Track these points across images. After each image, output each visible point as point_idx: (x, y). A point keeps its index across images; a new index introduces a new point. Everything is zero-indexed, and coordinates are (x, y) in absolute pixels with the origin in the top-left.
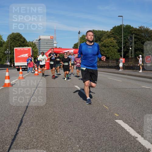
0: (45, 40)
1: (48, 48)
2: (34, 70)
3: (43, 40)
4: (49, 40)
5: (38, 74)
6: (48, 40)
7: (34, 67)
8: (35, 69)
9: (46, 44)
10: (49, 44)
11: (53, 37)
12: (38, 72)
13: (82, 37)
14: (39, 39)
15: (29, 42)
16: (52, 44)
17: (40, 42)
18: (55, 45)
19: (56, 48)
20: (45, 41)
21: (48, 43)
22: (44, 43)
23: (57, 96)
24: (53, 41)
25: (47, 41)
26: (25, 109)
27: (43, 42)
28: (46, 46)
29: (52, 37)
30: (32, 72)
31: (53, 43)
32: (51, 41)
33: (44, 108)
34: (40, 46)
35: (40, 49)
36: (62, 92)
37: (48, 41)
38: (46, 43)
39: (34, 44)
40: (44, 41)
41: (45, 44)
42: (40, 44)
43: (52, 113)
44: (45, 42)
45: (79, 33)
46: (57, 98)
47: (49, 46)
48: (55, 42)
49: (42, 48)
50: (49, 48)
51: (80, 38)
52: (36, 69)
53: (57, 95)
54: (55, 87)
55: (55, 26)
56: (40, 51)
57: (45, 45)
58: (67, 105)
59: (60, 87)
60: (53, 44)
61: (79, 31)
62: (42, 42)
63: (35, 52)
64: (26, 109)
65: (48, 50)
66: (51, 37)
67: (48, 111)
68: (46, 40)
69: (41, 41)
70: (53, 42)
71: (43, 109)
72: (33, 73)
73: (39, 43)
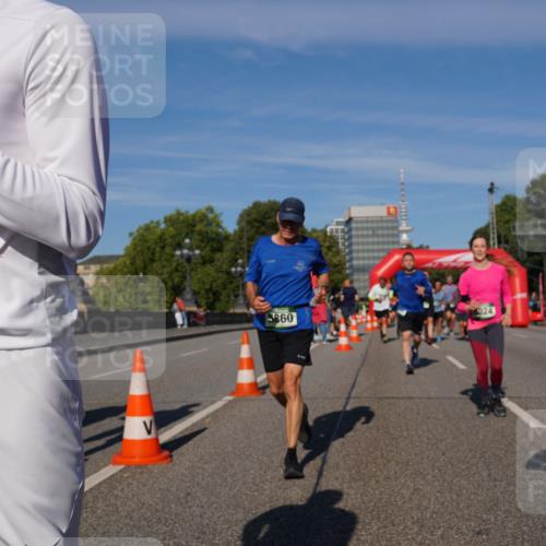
0: (367, 220)
1: (378, 251)
2: (335, 333)
3: (362, 222)
4: (381, 220)
5: (349, 347)
6: (378, 222)
7: (332, 320)
8: (337, 329)
9: (374, 235)
10: (383, 236)
11: (395, 208)
12: (350, 339)
13: (504, 203)
14: (347, 218)
15: (314, 231)
16: (393, 236)
17: (350, 230)
18: (404, 237)
19: (409, 247)
20: (369, 225)
21: (380, 232)
22: (365, 232)
23: (423, 431)
24: (395, 225)
25: (375, 225)
26: (315, 481)
27: (363, 229)
28: (373, 243)
29: (392, 210)
30: (329, 337)
31: (396, 232)
32: (390, 225)
33: (381, 479)
34: (350, 245)
35: (351, 252)
36: (441, 416)
37: (380, 225)
38: (370, 232)
39: (331, 237)
40: (365, 225)
41: (368, 236)
42: (350, 238)
43: (410, 499)
44: (367, 229)
45: (491, 190)
46: (425, 440)
47: (383, 243)
48: (403, 226)
49: (358, 251)
50: (383, 250)
51: (497, 206)
52: (343, 327)
53: (425, 428)
54: (414, 395)
55: (402, 170)
56: (351, 260)
57: (370, 240)
58: (464, 467)
59: (432, 394)
60: (398, 236)
61: (492, 184)
62: (357, 229)
63: (336, 266)
64: (318, 479)
65: (382, 254)
66: (388, 209)
67: (396, 489)
68: (372, 222)
69: (353, 225)
70: (397, 228)
71: (377, 482)
72: (330, 341)
73: (347, 233)
